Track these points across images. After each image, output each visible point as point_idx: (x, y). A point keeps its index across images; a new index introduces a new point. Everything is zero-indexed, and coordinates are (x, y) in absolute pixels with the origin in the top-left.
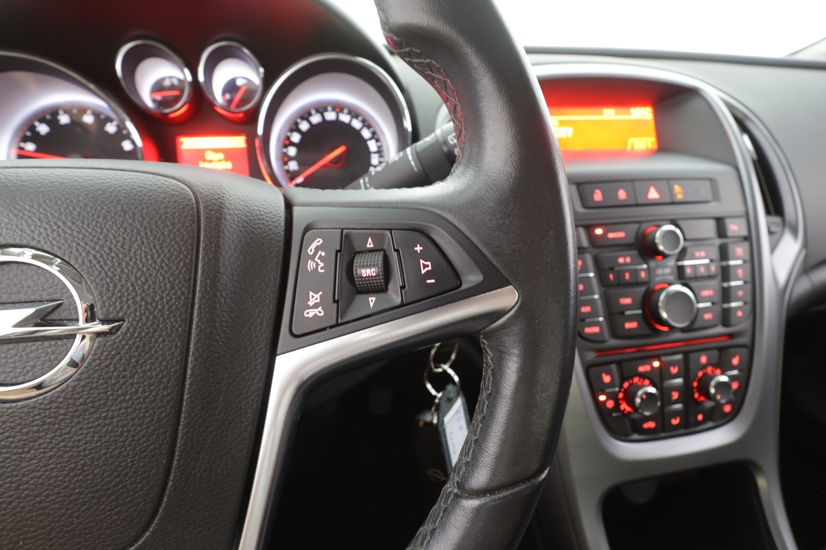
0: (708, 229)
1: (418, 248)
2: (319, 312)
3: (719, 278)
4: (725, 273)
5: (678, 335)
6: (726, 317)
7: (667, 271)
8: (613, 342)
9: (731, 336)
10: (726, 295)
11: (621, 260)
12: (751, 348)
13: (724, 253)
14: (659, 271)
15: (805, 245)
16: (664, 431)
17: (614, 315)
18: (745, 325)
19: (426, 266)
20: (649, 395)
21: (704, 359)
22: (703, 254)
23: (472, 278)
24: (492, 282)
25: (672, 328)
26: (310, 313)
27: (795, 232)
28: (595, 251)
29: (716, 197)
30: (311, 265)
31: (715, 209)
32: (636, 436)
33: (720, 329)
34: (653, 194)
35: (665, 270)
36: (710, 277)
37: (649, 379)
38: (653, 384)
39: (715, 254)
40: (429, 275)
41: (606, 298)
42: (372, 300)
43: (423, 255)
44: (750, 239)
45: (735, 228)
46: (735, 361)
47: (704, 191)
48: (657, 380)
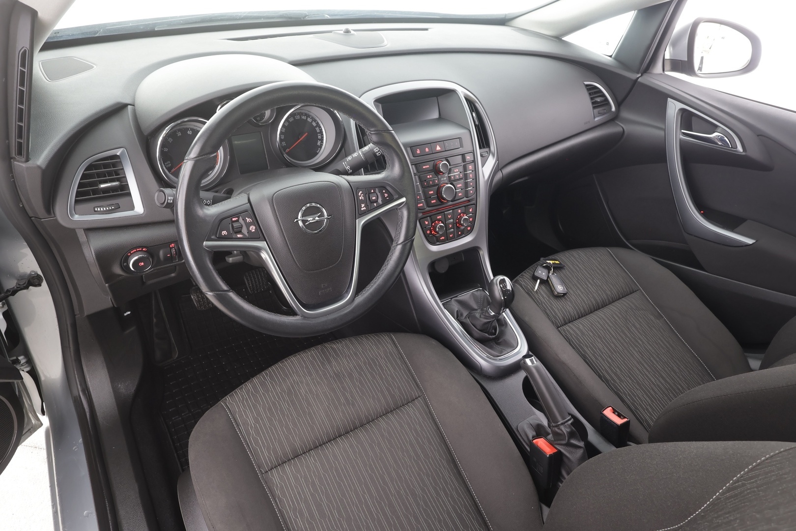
0: (459, 159)
1: (384, 191)
2: (365, 208)
3: (464, 179)
4: (466, 177)
5: (451, 203)
6: (466, 194)
7: (445, 179)
8: (428, 209)
9: (469, 201)
10: (466, 185)
11: (428, 177)
12: (476, 205)
13: (465, 169)
14: (442, 179)
15: (498, 159)
16: (448, 240)
17: (427, 198)
18: (474, 196)
19: (386, 195)
20: (440, 226)
21: (459, 211)
22: (457, 170)
23: (396, 196)
24: (400, 197)
25: (448, 201)
26: (362, 209)
27: (494, 156)
28: (419, 174)
29: (462, 146)
30: (360, 198)
31: (461, 151)
32: (438, 243)
33: (465, 199)
34: (438, 148)
35: (444, 179)
36: (460, 179)
37: (441, 221)
38: (442, 223)
39: (461, 169)
40: (387, 197)
41: (424, 192)
42: (375, 204)
43: (385, 193)
44: (474, 161)
45: (469, 158)
46: (471, 210)
47: (457, 143)
48: (444, 222)
